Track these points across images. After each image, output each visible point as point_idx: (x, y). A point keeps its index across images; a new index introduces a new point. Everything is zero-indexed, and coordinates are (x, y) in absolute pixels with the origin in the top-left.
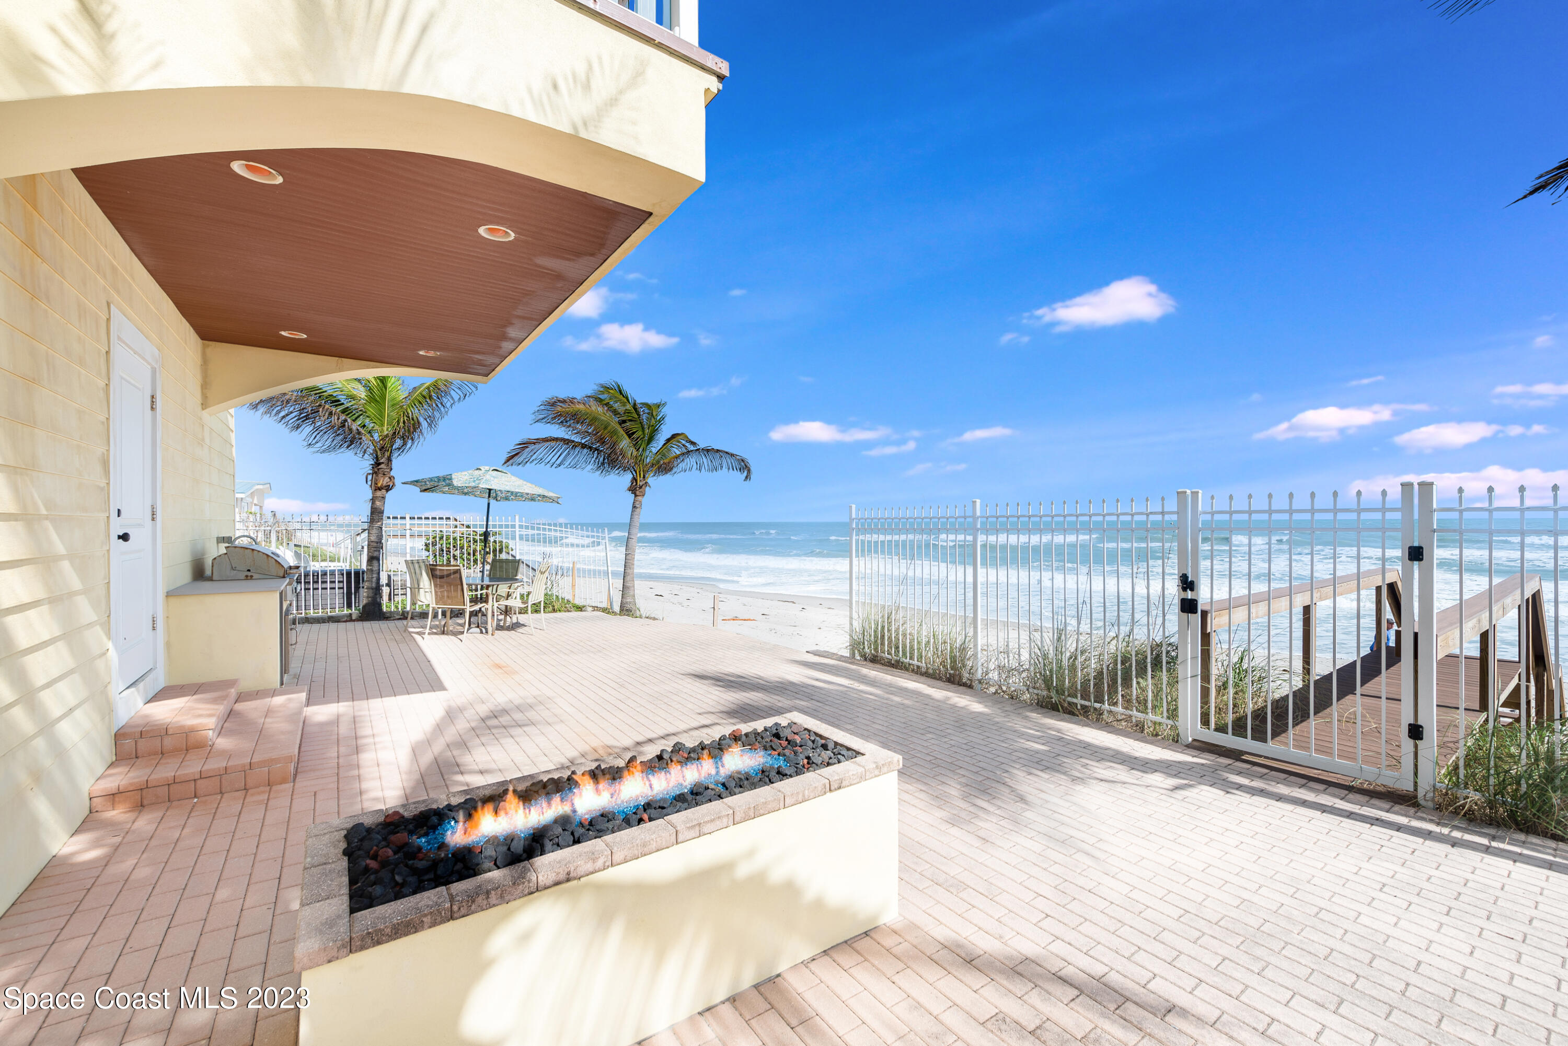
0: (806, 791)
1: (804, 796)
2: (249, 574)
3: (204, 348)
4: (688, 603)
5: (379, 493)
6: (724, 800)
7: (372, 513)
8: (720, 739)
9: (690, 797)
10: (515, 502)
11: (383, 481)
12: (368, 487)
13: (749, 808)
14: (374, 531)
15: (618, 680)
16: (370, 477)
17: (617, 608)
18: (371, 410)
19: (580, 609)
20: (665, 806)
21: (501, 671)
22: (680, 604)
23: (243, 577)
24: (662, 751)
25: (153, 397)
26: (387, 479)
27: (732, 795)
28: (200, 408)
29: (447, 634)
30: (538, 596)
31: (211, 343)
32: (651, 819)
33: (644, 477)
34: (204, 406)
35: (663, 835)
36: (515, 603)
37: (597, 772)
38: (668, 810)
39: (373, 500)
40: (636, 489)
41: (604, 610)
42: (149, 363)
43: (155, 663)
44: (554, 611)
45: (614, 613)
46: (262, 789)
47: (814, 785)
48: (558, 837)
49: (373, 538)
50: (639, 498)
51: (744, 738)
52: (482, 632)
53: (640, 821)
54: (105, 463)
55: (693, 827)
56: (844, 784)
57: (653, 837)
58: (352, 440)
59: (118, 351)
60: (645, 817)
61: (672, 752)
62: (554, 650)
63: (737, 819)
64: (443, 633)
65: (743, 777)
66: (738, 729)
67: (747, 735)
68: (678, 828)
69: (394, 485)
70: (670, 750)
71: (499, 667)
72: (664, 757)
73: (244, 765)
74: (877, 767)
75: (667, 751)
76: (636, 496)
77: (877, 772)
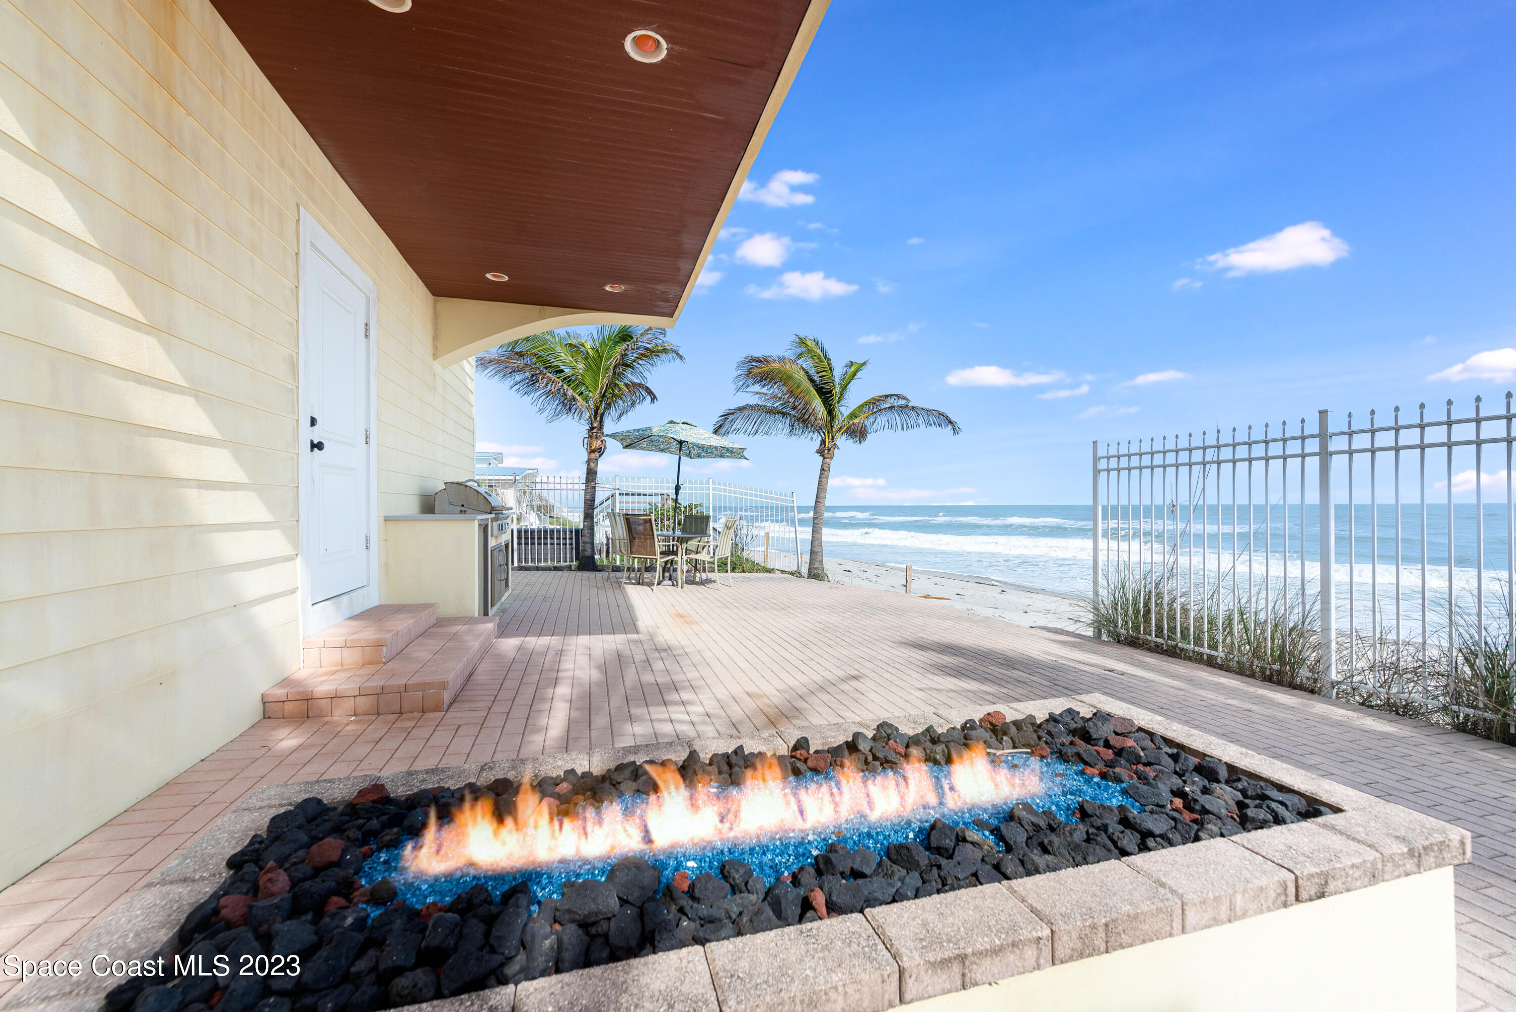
0: (1239, 898)
1: (1232, 908)
2: (463, 509)
3: (435, 303)
4: (876, 579)
5: (593, 456)
6: (1014, 883)
7: (588, 474)
8: (964, 727)
9: (923, 857)
10: (706, 459)
11: (596, 444)
12: (584, 450)
13: (1094, 927)
14: (589, 490)
15: (802, 639)
16: (586, 441)
17: (804, 570)
18: (588, 381)
19: (769, 571)
20: (868, 871)
21: (682, 620)
22: (869, 579)
23: (458, 512)
24: (856, 735)
25: (366, 325)
26: (599, 442)
27: (1029, 874)
28: (431, 358)
29: (643, 584)
30: (725, 551)
31: (440, 298)
32: (834, 909)
33: (833, 439)
34: (435, 356)
35: (864, 977)
36: (703, 556)
37: (734, 760)
38: (875, 885)
39: (589, 462)
40: (824, 451)
41: (792, 573)
42: (364, 293)
43: (369, 581)
44: (744, 571)
45: (801, 576)
46: (415, 714)
47: (1257, 883)
48: (609, 919)
49: (588, 497)
50: (828, 460)
51: (1013, 729)
52: (673, 585)
53: (806, 908)
54: (293, 366)
55: (945, 963)
56: (1332, 886)
57: (836, 978)
58: (568, 405)
59: (307, 255)
60: (819, 899)
61: (874, 738)
62: (737, 605)
63: (1060, 953)
64: (639, 584)
65: (1042, 824)
66: (997, 713)
67: (1016, 723)
68: (906, 963)
69: (605, 448)
70: (870, 734)
71: (681, 616)
72: (861, 747)
73: (399, 687)
74: (1411, 853)
75: (865, 737)
76: (824, 458)
77: (1410, 865)
